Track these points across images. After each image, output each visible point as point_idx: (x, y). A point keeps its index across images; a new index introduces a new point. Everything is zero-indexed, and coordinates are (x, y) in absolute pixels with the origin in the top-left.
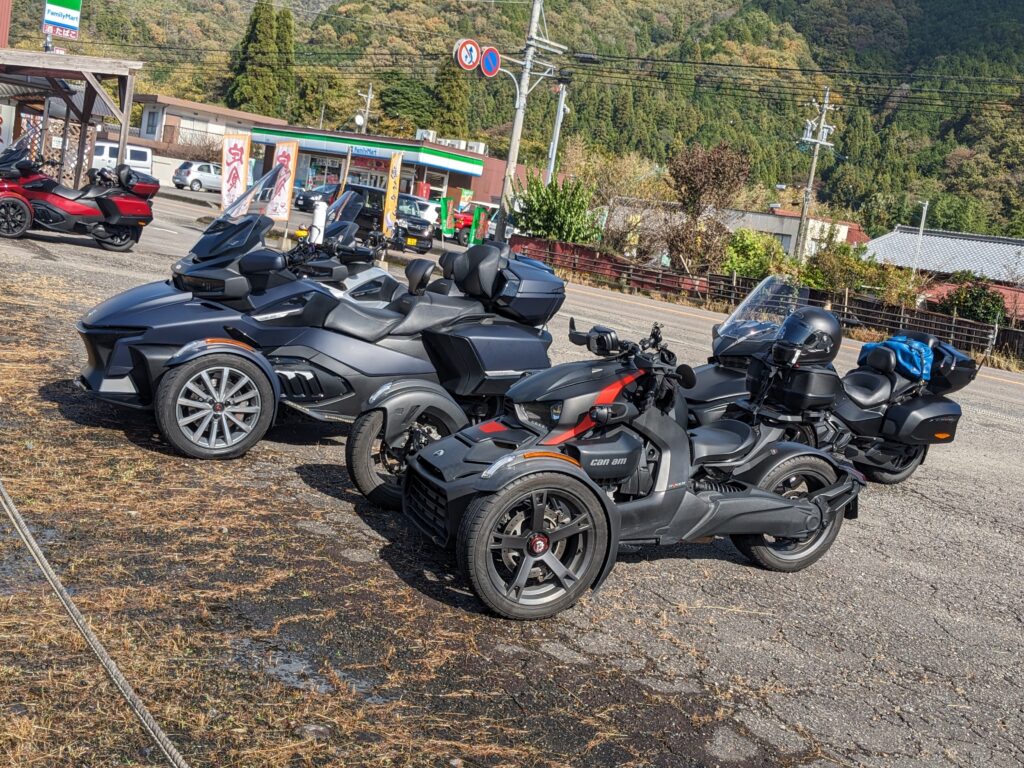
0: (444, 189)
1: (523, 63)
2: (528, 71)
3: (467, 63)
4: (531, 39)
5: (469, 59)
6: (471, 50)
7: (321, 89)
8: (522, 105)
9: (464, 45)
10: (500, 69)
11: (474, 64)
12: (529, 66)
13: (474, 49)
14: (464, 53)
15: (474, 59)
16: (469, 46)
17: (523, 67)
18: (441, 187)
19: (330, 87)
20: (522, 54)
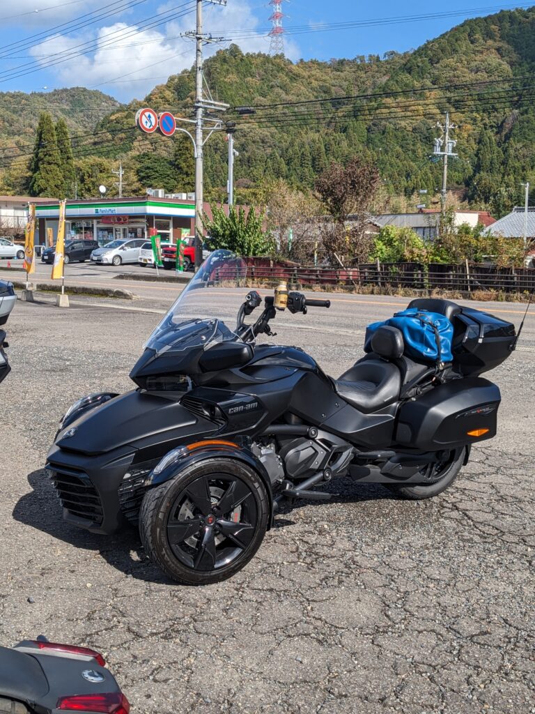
0: (171, 231)
1: (195, 122)
2: (200, 127)
3: (147, 127)
4: (199, 102)
5: (149, 124)
6: (149, 116)
7: (94, 174)
8: (199, 154)
9: (143, 113)
10: (176, 129)
11: (154, 127)
12: (200, 123)
13: (152, 115)
14: (144, 119)
15: (153, 124)
16: (147, 114)
17: (196, 125)
18: (169, 230)
19: (101, 172)
20: (193, 116)
